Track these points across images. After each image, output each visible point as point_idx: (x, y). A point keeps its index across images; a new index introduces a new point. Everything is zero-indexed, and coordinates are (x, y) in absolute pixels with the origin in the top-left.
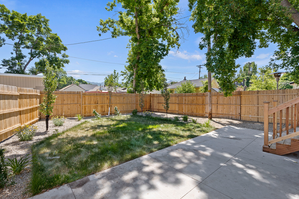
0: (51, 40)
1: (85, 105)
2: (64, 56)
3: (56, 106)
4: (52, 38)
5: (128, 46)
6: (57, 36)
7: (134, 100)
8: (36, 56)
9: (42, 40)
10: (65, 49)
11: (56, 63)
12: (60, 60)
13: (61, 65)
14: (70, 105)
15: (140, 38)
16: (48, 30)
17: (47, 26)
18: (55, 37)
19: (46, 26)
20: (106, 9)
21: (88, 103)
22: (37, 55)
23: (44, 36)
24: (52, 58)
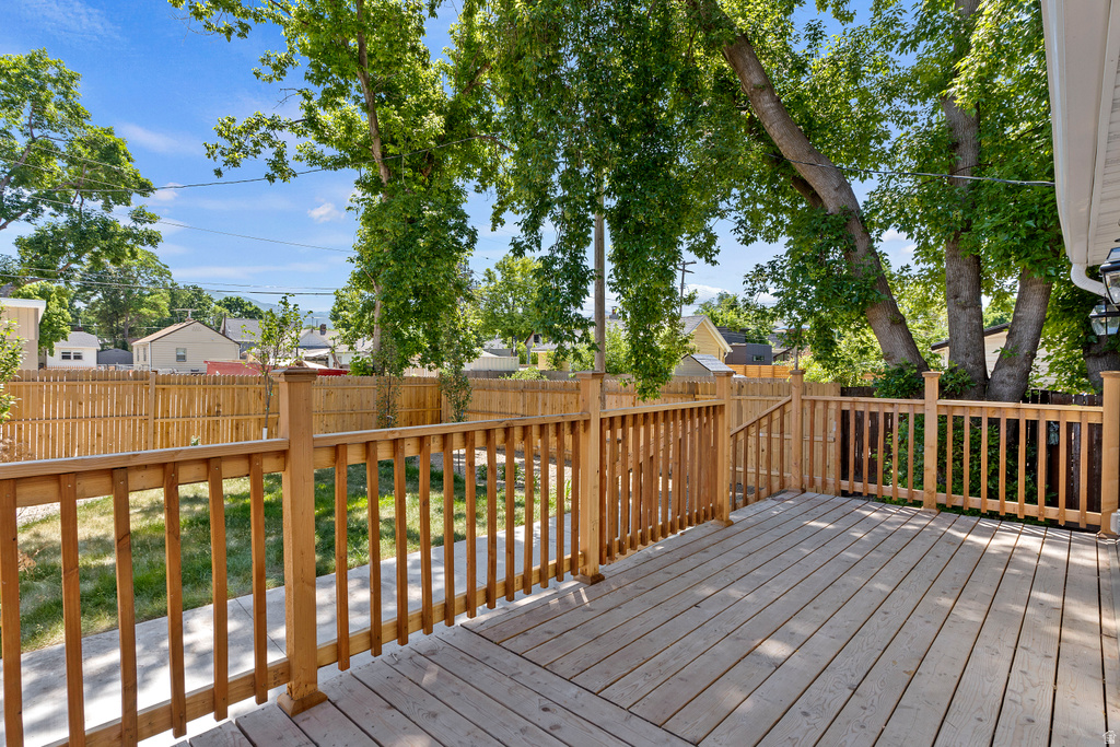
0: (85, 153)
1: (167, 420)
2: (139, 216)
3: (47, 426)
4: (92, 143)
5: (355, 204)
6: (112, 139)
7: (371, 402)
8: (20, 214)
9: (49, 151)
10: (145, 188)
11: (104, 243)
12: (120, 231)
13: (127, 250)
14: (106, 422)
15: (389, 181)
16: (76, 115)
17: (71, 97)
18: (104, 140)
19: (66, 97)
20: (257, 75)
21: (179, 413)
22: (25, 211)
23: (59, 135)
24: (88, 225)
